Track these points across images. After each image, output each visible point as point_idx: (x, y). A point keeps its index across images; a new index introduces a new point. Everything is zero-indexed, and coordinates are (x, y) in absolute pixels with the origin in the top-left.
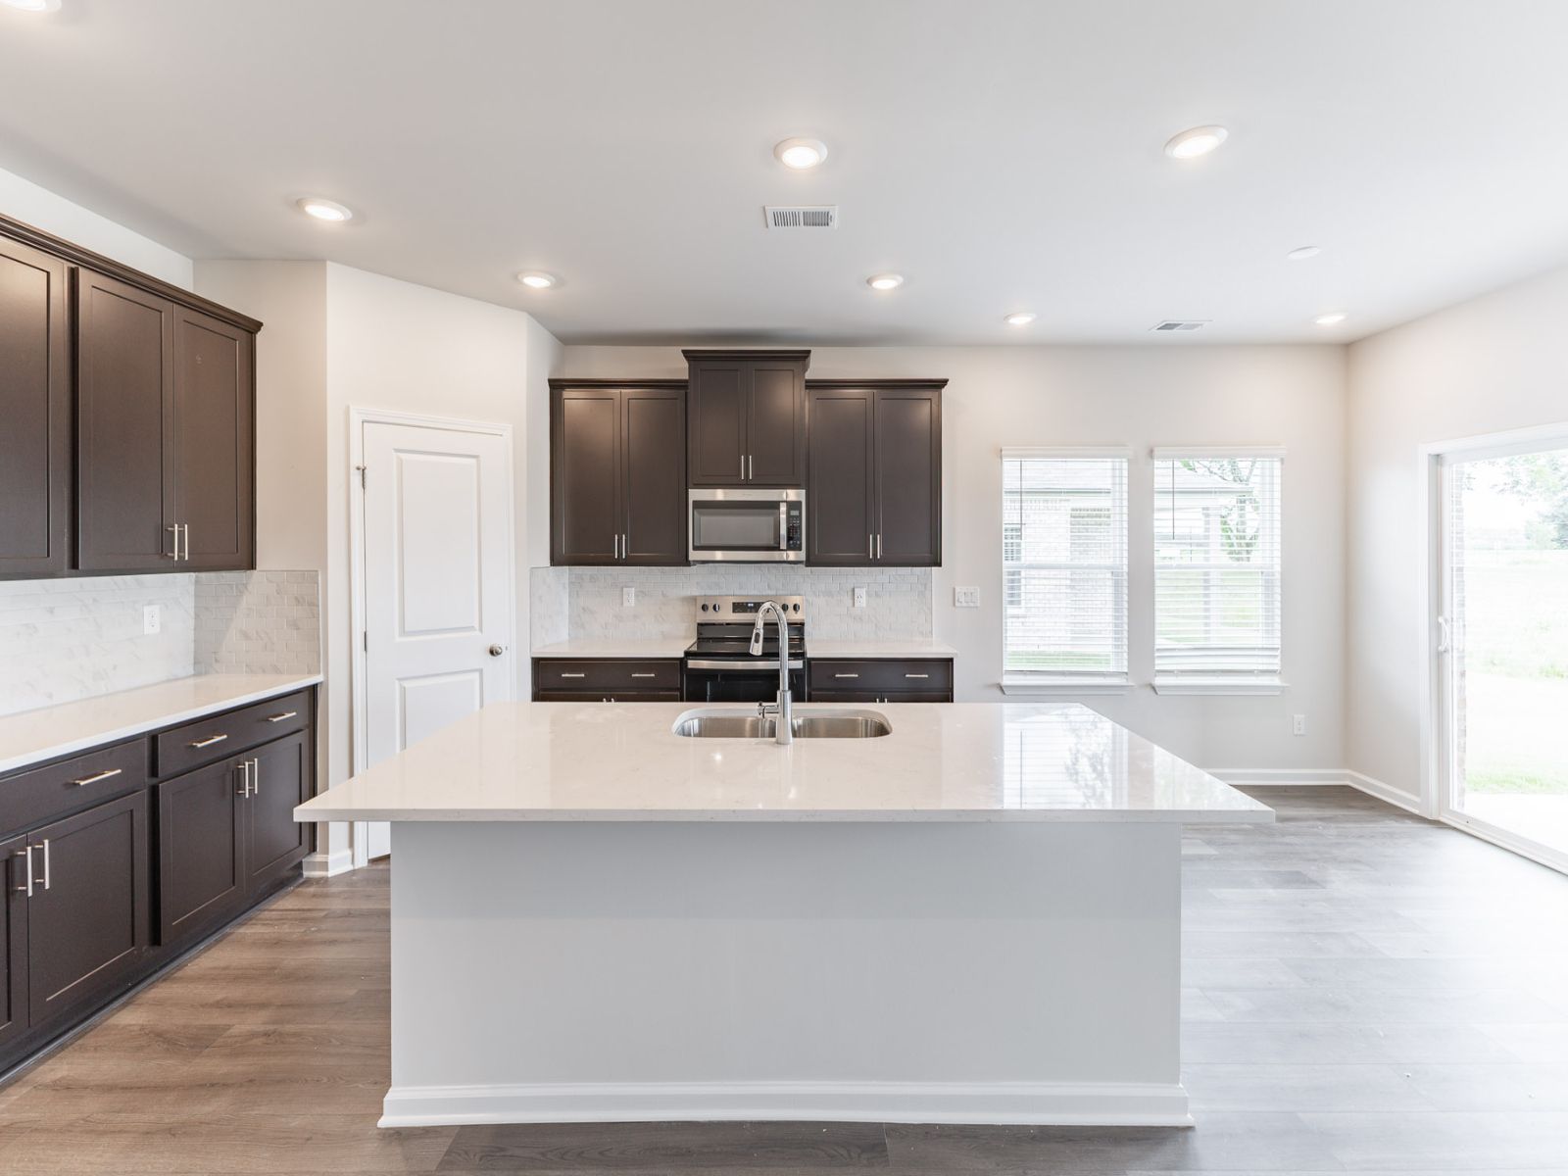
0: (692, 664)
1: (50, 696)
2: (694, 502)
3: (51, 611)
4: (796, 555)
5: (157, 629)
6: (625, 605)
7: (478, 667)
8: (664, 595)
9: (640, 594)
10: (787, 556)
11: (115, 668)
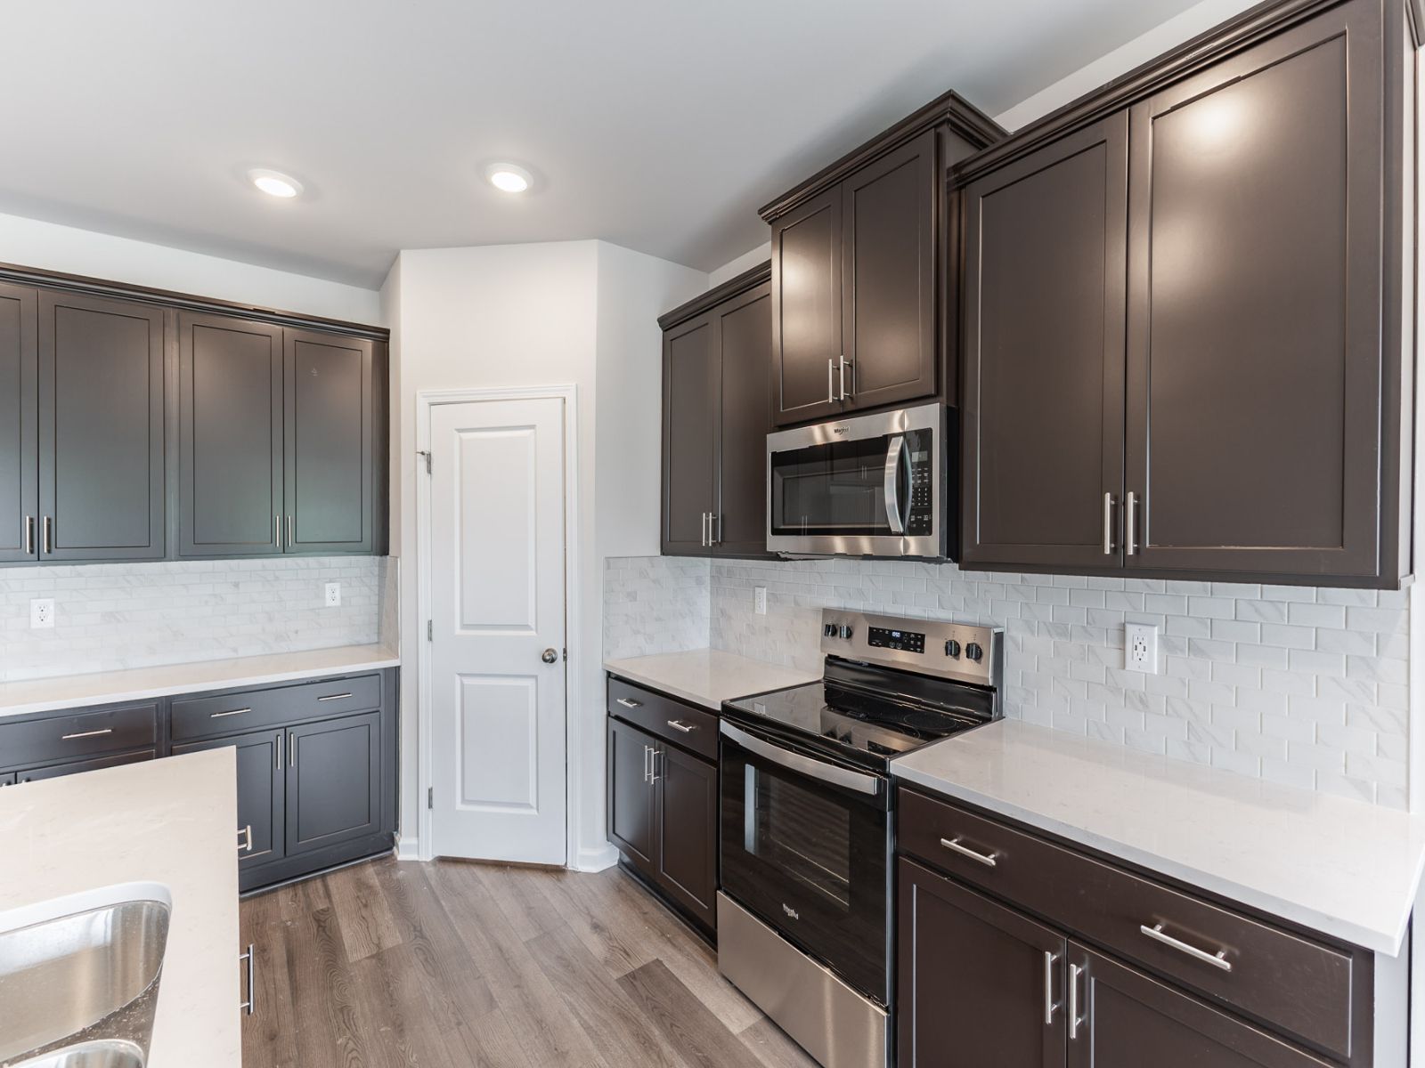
0: (727, 728)
1: (235, 650)
2: (773, 454)
3: (236, 585)
4: (922, 546)
5: (337, 603)
6: (756, 612)
7: (533, 674)
8: (796, 603)
9: (773, 598)
10: (906, 545)
11: (297, 632)
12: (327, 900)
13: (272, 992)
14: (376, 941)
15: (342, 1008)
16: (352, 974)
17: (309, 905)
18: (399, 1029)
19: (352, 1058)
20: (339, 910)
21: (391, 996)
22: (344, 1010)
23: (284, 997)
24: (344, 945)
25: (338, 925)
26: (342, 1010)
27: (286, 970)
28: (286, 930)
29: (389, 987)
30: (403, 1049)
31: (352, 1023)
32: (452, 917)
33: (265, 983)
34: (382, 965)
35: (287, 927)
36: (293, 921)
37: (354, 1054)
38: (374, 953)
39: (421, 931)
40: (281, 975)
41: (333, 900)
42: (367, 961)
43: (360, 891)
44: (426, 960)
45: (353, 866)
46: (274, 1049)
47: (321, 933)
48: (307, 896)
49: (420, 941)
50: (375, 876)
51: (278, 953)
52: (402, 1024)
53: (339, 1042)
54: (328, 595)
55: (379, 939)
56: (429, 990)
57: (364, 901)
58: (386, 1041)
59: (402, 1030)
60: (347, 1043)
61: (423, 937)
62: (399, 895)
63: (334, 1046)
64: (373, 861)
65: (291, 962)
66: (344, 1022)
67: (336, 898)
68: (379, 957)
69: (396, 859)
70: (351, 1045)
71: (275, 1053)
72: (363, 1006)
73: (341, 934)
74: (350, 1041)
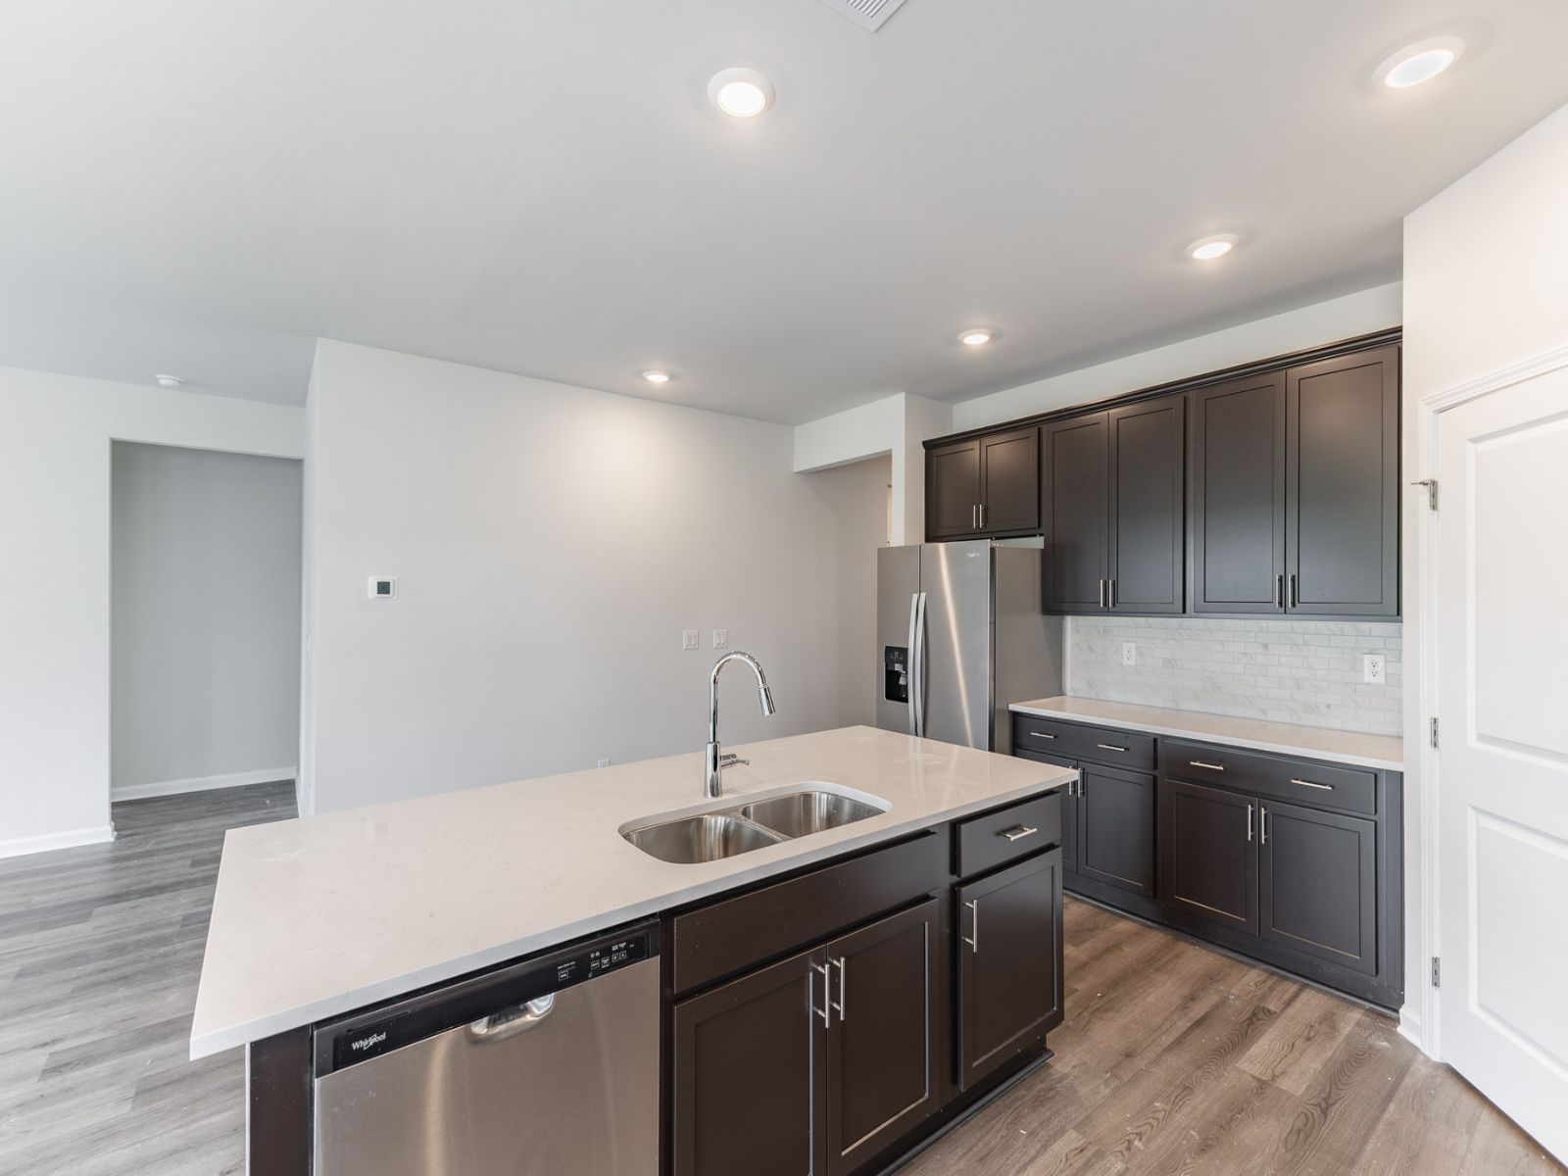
3: (1265, 646)
5: (1380, 679)
11: (1329, 706)
12: (1282, 1007)
13: (1164, 1029)
14: (1278, 1071)
15: (1188, 1087)
16: (1226, 1074)
17: (1264, 997)
18: (1204, 1148)
19: (1150, 1123)
20: (1280, 1023)
21: (1232, 1120)
22: (1187, 1090)
23: (1166, 1040)
24: (1249, 1049)
25: (1266, 1031)
26: (1185, 1088)
27: (1188, 1025)
28: (1224, 1001)
29: (1239, 1113)
30: (1187, 1162)
31: (1180, 1104)
32: (1381, 1127)
33: (1166, 1020)
34: (1257, 1093)
35: (1228, 998)
36: (1237, 998)
37: (1155, 1123)
38: (1264, 1078)
39: (1329, 1106)
40: (1182, 1025)
41: (1288, 1011)
42: (1249, 1077)
43: (1320, 1024)
44: (1299, 1131)
45: (1344, 999)
46: (1120, 1063)
47: (1245, 1025)
48: (1271, 989)
49: (1317, 1112)
50: (1353, 1024)
51: (1198, 1010)
52: (1210, 1146)
53: (1156, 1104)
54: (1367, 668)
55: (1283, 1073)
56: (1266, 1153)
57: (1312, 1034)
58: (1184, 1142)
59: (1204, 1150)
60: (1160, 1111)
61: (1325, 1112)
62: (1357, 1057)
63: (1151, 1102)
64: (1372, 1011)
65: (1198, 1023)
66: (1177, 1097)
67: (1291, 1011)
68: (1262, 1086)
69: (1396, 1027)
70: (1161, 1115)
71: (1118, 1065)
72: (1205, 1102)
73: (1258, 1040)
74: (1163, 1113)
